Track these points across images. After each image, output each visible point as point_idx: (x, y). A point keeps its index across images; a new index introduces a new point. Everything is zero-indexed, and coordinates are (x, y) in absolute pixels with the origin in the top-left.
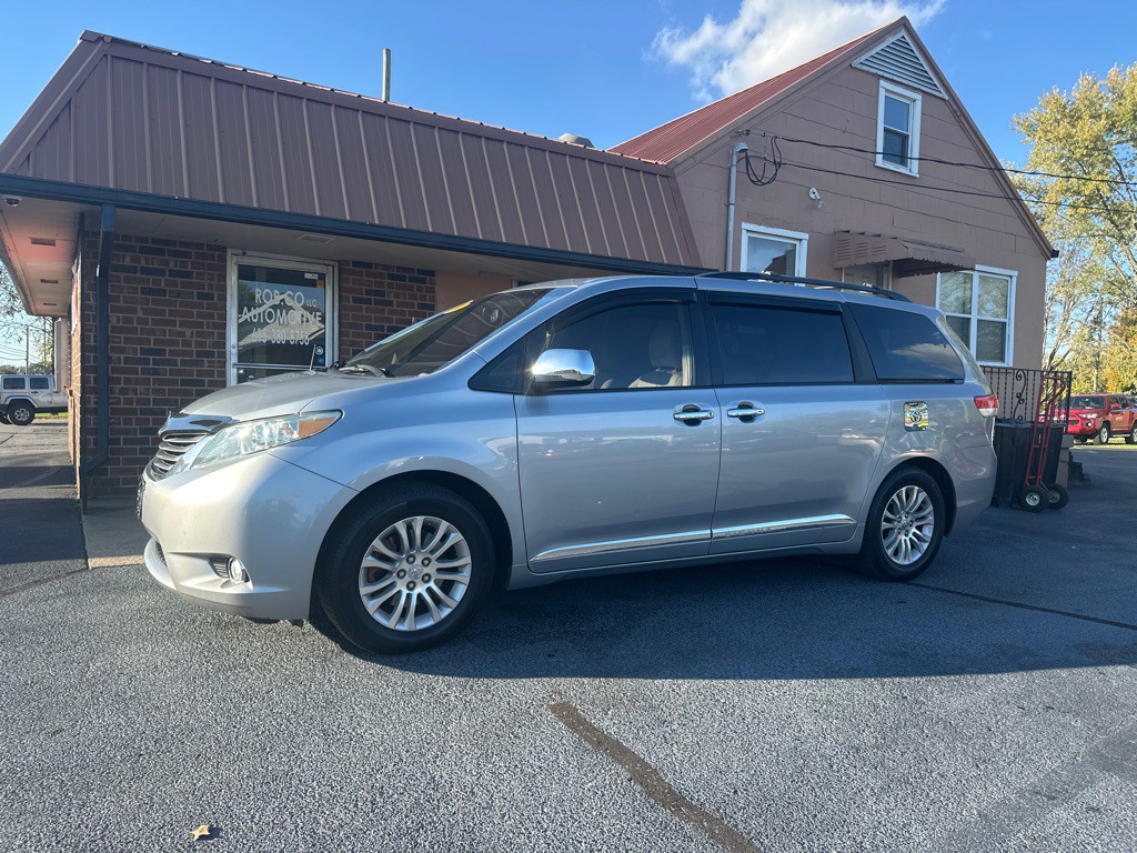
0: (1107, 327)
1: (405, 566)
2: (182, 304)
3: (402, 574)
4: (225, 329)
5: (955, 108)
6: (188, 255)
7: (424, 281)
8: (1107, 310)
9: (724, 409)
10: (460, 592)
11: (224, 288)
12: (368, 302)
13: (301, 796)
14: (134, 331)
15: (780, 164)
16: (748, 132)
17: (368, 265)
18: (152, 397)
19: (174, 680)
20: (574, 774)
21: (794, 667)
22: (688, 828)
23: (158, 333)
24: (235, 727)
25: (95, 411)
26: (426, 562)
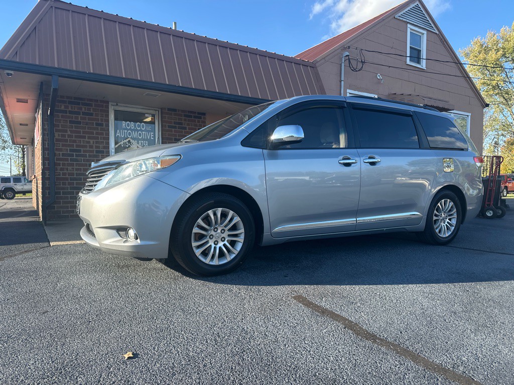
0: (501, 146)
1: (213, 233)
2: (88, 128)
3: (211, 237)
4: (109, 140)
5: (442, 38)
6: (90, 105)
7: (201, 118)
8: (501, 138)
9: (362, 159)
10: (239, 246)
11: (108, 121)
12: (175, 127)
13: (177, 338)
14: (66, 141)
15: (364, 62)
16: (349, 47)
17: (175, 110)
18: (75, 172)
19: (101, 289)
20: (315, 326)
21: (408, 279)
22: (383, 349)
23: (77, 142)
24: (136, 309)
25: (49, 179)
26: (223, 231)
